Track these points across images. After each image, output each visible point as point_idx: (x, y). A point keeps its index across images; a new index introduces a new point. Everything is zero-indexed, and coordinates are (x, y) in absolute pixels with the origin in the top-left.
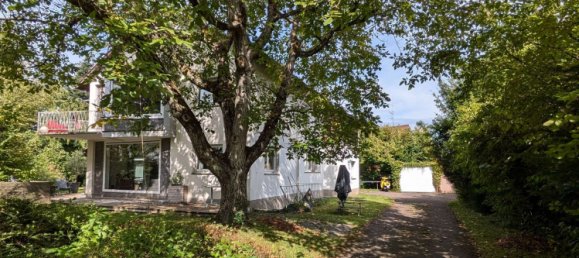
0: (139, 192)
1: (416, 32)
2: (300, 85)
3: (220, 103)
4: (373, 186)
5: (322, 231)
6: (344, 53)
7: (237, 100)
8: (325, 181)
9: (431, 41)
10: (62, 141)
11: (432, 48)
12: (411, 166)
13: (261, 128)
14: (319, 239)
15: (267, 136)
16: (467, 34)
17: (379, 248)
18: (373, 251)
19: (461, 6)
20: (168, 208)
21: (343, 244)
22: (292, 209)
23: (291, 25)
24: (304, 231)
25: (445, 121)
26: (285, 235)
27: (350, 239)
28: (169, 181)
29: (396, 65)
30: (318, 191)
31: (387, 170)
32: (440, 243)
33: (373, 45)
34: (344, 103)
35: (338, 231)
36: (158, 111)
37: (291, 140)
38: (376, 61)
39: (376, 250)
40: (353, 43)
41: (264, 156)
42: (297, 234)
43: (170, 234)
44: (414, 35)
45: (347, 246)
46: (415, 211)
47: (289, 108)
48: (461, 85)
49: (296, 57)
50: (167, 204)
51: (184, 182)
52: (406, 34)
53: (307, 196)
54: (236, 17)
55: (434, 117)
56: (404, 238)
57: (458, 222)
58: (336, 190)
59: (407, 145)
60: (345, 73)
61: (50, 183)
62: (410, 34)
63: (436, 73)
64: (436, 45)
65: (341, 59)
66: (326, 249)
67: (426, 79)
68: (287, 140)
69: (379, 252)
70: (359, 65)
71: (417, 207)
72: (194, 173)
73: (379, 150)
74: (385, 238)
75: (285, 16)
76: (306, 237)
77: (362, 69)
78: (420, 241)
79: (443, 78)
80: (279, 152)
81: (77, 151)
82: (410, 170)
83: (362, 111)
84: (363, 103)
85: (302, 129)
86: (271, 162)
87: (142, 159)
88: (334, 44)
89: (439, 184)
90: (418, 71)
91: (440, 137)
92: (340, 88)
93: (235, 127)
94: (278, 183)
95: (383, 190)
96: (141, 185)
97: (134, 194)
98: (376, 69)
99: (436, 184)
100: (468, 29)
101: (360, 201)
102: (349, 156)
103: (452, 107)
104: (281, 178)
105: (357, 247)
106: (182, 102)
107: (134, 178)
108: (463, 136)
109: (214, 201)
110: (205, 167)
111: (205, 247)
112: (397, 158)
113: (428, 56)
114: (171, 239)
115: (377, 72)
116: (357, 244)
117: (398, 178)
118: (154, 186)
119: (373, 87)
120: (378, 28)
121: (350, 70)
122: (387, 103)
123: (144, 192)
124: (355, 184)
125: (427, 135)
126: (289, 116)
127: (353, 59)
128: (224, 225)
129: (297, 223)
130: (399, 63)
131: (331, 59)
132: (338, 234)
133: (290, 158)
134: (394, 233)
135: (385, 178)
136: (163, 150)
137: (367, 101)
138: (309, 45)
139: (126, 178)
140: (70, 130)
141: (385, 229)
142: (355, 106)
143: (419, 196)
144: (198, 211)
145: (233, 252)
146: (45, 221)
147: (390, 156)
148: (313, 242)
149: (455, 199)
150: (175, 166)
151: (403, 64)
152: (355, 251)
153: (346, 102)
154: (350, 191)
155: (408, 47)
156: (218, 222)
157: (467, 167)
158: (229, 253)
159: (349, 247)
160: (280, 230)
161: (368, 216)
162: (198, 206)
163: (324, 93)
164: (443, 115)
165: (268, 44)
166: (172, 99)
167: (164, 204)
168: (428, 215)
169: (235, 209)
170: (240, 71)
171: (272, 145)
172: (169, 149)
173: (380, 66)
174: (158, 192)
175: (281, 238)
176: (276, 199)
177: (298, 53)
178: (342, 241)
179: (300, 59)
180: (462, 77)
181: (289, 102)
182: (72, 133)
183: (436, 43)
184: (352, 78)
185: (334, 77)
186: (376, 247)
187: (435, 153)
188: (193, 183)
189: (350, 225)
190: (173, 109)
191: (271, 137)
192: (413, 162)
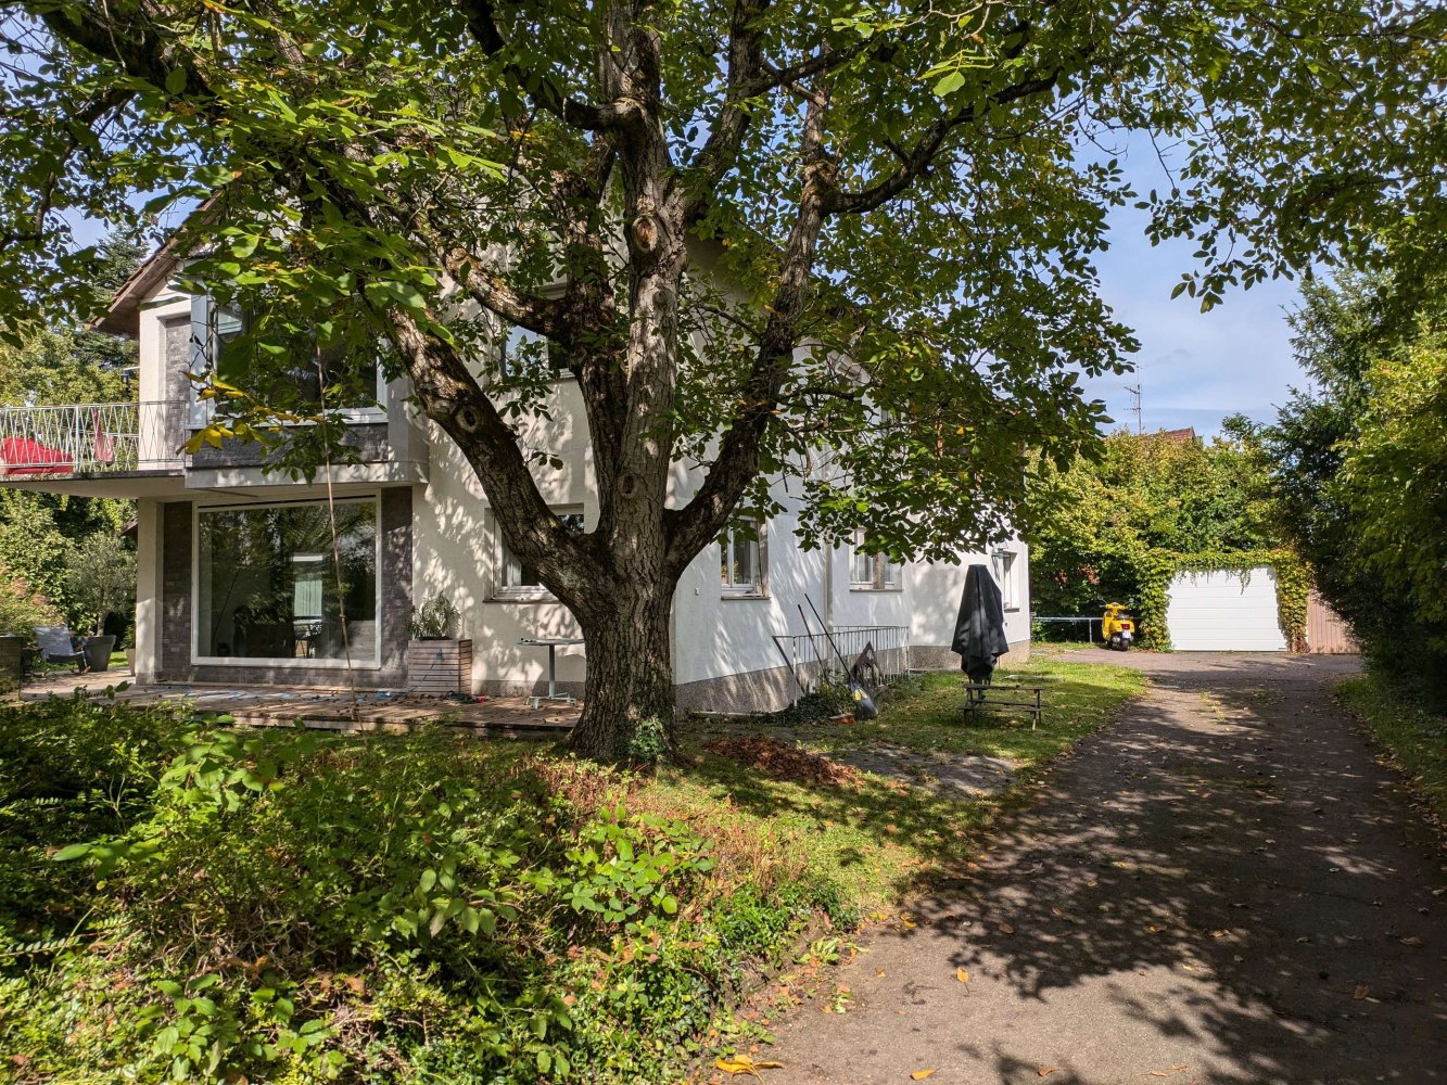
0: (313, 663)
1: (1225, 115)
2: (834, 306)
3: (577, 371)
4: (1077, 634)
5: (919, 781)
6: (981, 197)
7: (634, 358)
8: (917, 620)
9: (1279, 145)
10: (48, 501)
11: (1280, 171)
12: (1205, 566)
13: (713, 452)
14: (909, 805)
15: (731, 473)
16: (1404, 116)
17: (1109, 833)
18: (1088, 842)
19: (1384, 21)
20: (411, 714)
21: (988, 821)
22: (813, 709)
23: (803, 107)
24: (859, 780)
25: (1324, 412)
26: (799, 795)
27: (1011, 805)
28: (411, 628)
29: (1157, 231)
30: (896, 652)
31: (1123, 582)
32: (1313, 816)
33: (1080, 167)
34: (983, 362)
35: (970, 781)
36: (370, 401)
37: (810, 486)
38: (1093, 219)
39: (1098, 839)
40: (1012, 161)
41: (723, 540)
42: (837, 792)
43: (438, 793)
44: (1220, 127)
45: (1000, 828)
46: (1222, 713)
47: (803, 382)
48: (1383, 291)
49: (823, 214)
50: (403, 700)
51: (461, 630)
52: (1190, 122)
53: (860, 668)
54: (626, 85)
55: (1284, 399)
56: (1191, 799)
57: (1372, 748)
58: (957, 646)
59: (1189, 495)
60: (982, 261)
61: (20, 641)
62: (1206, 122)
63: (1296, 255)
64: (1295, 159)
65: (968, 214)
66: (932, 836)
67: (1261, 274)
68: (796, 485)
69: (1107, 848)
70: (1031, 234)
71: (1230, 700)
72: (492, 599)
73: (1094, 515)
74: (1126, 802)
75: (786, 77)
76: (865, 800)
77: (1045, 246)
78: (1249, 812)
79: (1321, 270)
80: (769, 526)
81: (100, 535)
82: (1201, 577)
83: (1045, 386)
84: (1048, 360)
85: (845, 449)
86: (742, 557)
87: (319, 558)
88: (946, 166)
89: (1301, 622)
90: (1233, 248)
91: (1303, 468)
92: (968, 313)
93: (628, 447)
94: (766, 624)
95: (1110, 646)
96: (317, 643)
97: (294, 669)
98: (1090, 246)
99: (1290, 622)
100: (1411, 99)
101: (1038, 683)
102: (1001, 537)
103: (1353, 367)
104: (775, 608)
105: (1032, 832)
106: (454, 369)
107: (291, 618)
108: (1387, 461)
109: (562, 688)
110: (529, 578)
111: (553, 831)
112: (1154, 539)
113: (1267, 198)
114: (444, 810)
115: (1095, 258)
116: (1032, 821)
117: (1161, 607)
118: (358, 645)
119: (1081, 307)
120: (1093, 106)
121: (1001, 251)
122: (1128, 356)
123: (330, 663)
124: (1018, 625)
125: (1261, 461)
126: (800, 407)
127: (1012, 214)
128: (602, 762)
129: (834, 756)
130: (1169, 223)
131: (938, 216)
132: (971, 790)
133: (806, 546)
134: (1154, 786)
135: (1115, 607)
136: (387, 527)
137: (1060, 352)
138: (863, 173)
139: (266, 620)
140: (78, 464)
141: (1125, 771)
142: (1020, 369)
143: (1233, 664)
144: (508, 721)
145: (638, 849)
146: (36, 758)
147: (1130, 534)
148: (891, 814)
149: (1356, 671)
150: (431, 575)
151: (1183, 227)
152: (1030, 842)
153: (991, 359)
154: (1003, 649)
155: (1197, 168)
156: (580, 757)
157: (1402, 565)
158: (626, 851)
159: (1010, 830)
160: (777, 778)
161: (1067, 730)
162: (509, 705)
163: (916, 331)
164: (1318, 392)
165: (735, 172)
166: (420, 361)
167: (395, 698)
168: (1270, 726)
169: (633, 712)
170: (643, 262)
171: (748, 502)
172: (408, 522)
173: (1104, 236)
174: (375, 664)
175: (787, 804)
176: (759, 677)
177: (830, 201)
178: (985, 810)
179: (835, 220)
180: (1388, 262)
181: (802, 361)
182: (85, 476)
183: (1297, 151)
184: (1009, 277)
185: (946, 277)
186: (1100, 830)
187: (1290, 522)
188: (488, 632)
189: (1008, 759)
190: (423, 394)
191: (746, 480)
192: (1209, 553)
